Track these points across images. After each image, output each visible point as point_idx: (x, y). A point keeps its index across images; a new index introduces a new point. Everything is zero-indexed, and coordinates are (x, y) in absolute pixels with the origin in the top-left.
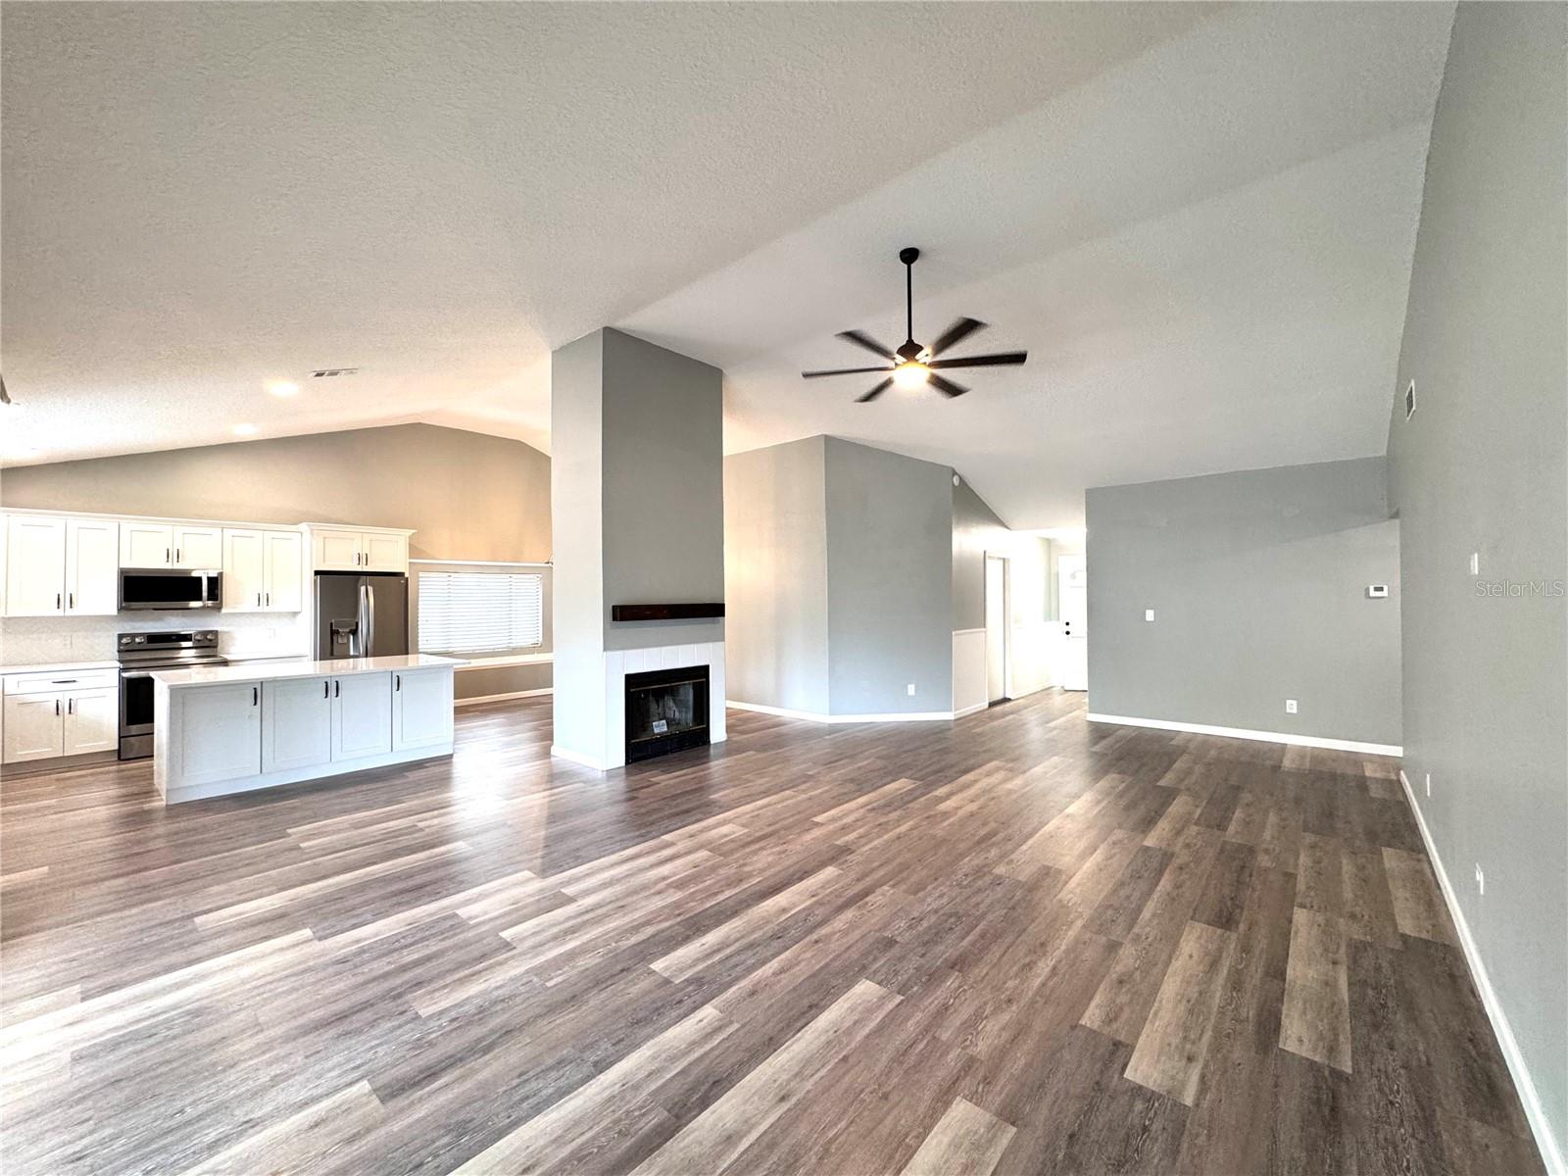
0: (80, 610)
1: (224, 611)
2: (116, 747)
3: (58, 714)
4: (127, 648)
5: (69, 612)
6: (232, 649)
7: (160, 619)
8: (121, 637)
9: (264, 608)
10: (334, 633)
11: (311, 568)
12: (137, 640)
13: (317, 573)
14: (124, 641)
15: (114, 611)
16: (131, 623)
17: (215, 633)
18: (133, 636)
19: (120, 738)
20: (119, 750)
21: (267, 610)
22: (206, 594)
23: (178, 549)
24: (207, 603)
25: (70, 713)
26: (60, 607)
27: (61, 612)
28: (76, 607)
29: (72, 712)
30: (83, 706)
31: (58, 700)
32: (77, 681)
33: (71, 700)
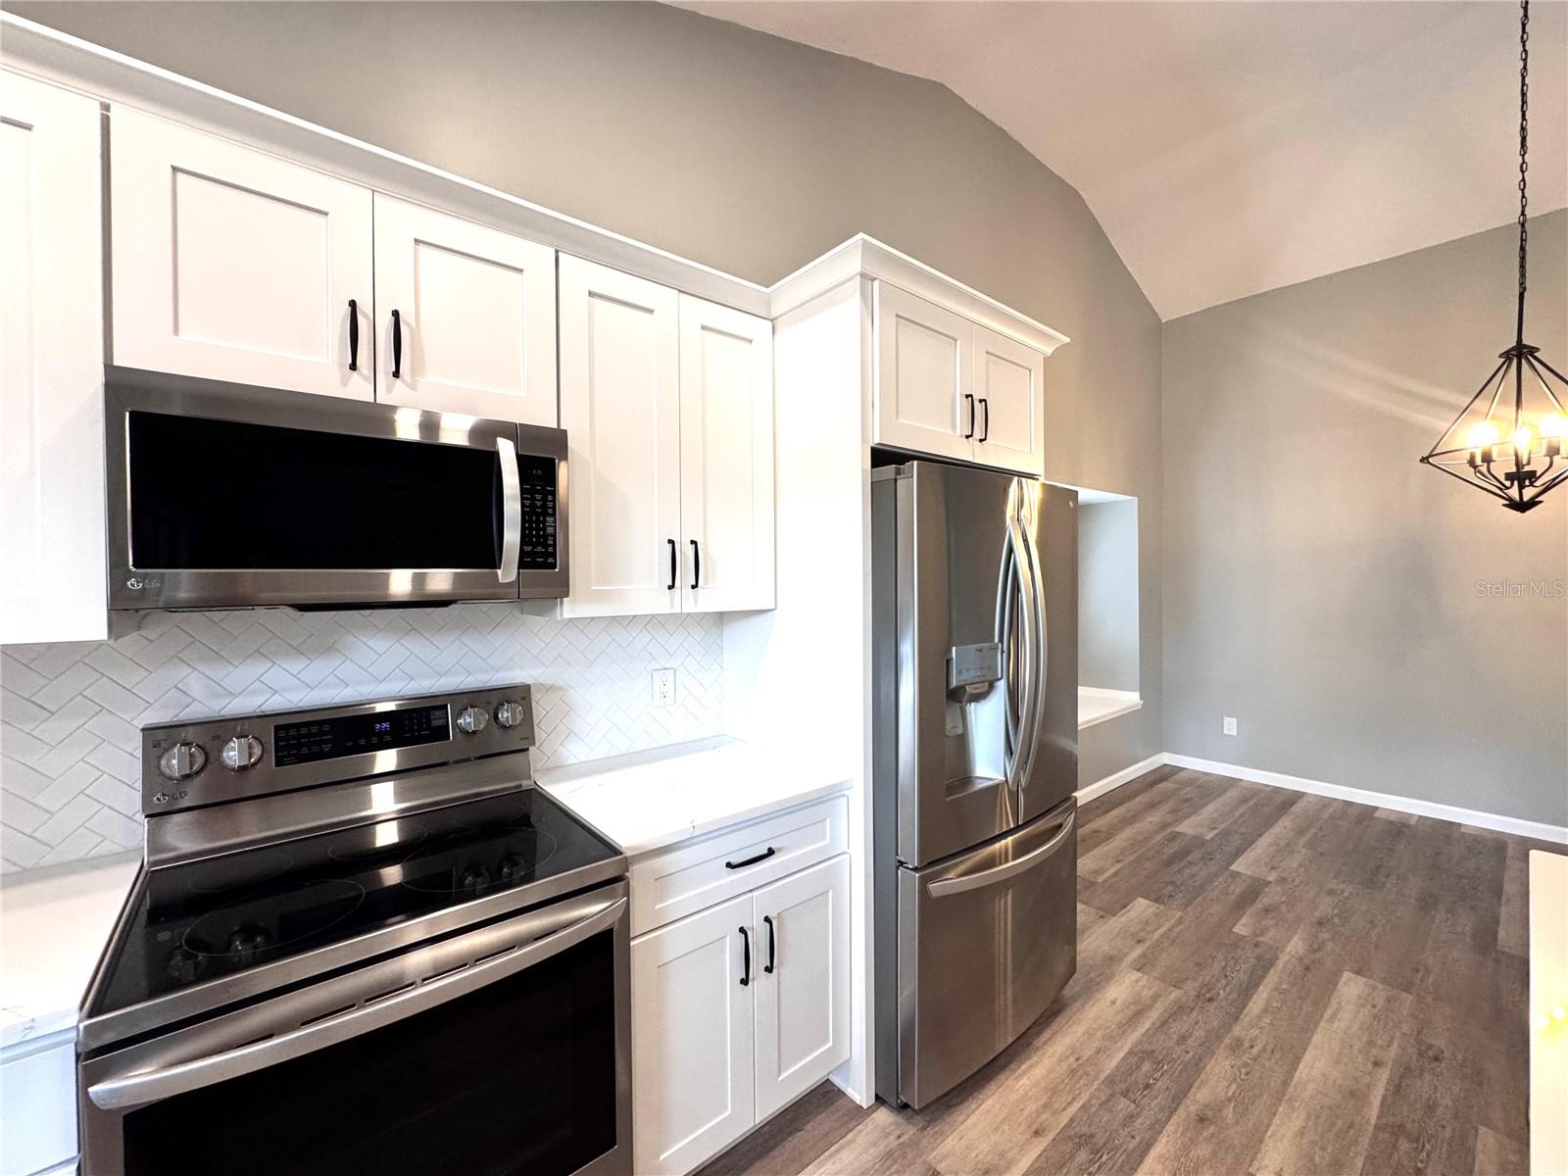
1: (569, 609)
6: (574, 752)
7: (327, 648)
8: (158, 739)
9: (687, 602)
11: (864, 440)
12: (233, 754)
13: (882, 457)
15: (94, 624)
17: (520, 695)
18: (221, 729)
21: (689, 608)
22: (512, 536)
23: (396, 314)
24: (513, 577)
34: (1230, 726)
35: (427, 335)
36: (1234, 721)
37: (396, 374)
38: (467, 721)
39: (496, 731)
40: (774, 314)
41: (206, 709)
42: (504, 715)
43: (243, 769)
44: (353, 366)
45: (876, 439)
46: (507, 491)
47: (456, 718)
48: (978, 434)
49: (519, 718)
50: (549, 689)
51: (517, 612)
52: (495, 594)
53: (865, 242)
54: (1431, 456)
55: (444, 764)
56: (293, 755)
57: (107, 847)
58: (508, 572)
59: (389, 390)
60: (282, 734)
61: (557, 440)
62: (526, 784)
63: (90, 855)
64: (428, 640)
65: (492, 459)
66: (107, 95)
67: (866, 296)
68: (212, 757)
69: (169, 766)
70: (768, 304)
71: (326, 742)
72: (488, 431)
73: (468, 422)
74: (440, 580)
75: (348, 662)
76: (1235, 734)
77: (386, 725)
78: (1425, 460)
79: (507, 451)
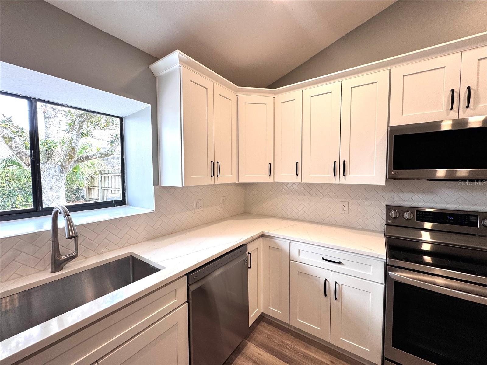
0: (353, 178)
3: (326, 295)
4: (395, 223)
5: (343, 181)
8: (389, 208)
12: (406, 215)
14: (393, 214)
15: (382, 181)
16: (401, 195)
18: (401, 209)
23: (469, 88)
25: (336, 299)
26: (335, 176)
27: (335, 180)
28: (348, 176)
29: (337, 297)
30: (348, 293)
31: (326, 280)
32: (343, 264)
33: (336, 283)
41: (398, 203)
43: (408, 219)
55: (474, 235)
56: (421, 219)
57: (376, 229)
59: (464, 113)
60: (418, 213)
63: (374, 230)
64: (469, 193)
68: (401, 215)
69: (392, 214)
71: (431, 218)
75: (437, 197)
77: (451, 218)
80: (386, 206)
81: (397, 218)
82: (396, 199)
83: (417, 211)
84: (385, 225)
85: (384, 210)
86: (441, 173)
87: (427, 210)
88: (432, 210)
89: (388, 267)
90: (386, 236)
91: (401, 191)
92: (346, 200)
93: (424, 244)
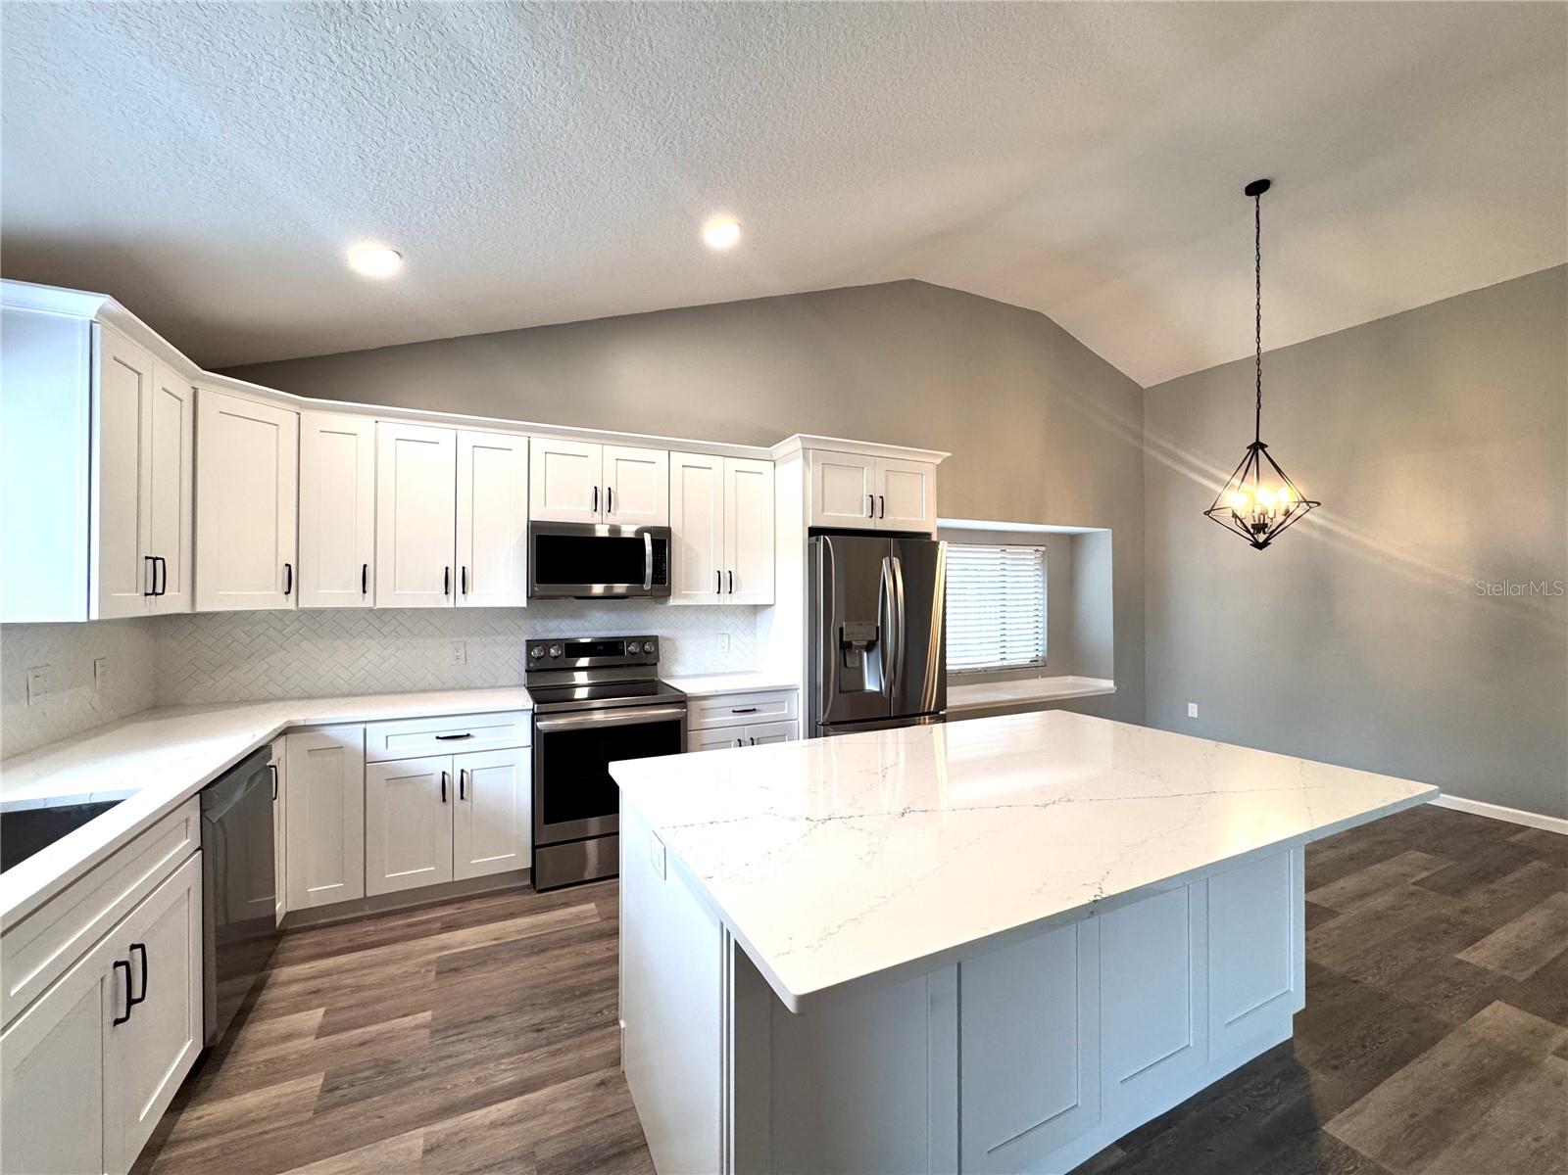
0: (475, 599)
1: (672, 602)
2: (530, 865)
3: (444, 800)
4: (540, 666)
5: (463, 602)
6: (678, 670)
8: (531, 645)
10: (845, 647)
11: (804, 524)
12: (552, 652)
13: (814, 532)
14: (535, 653)
15: (522, 601)
16: (544, 621)
17: (654, 640)
18: (546, 644)
19: (534, 847)
20: (533, 870)
21: (728, 602)
22: (649, 571)
23: (609, 489)
24: (649, 588)
25: (462, 798)
26: (446, 593)
27: (448, 600)
28: (470, 593)
29: (464, 795)
30: (481, 783)
31: (444, 773)
32: (473, 737)
33: (462, 771)
34: (1193, 710)
35: (620, 495)
36: (1196, 706)
37: (609, 511)
38: (632, 648)
39: (643, 653)
40: (774, 458)
42: (647, 647)
43: (555, 657)
44: (595, 510)
45: (810, 525)
46: (647, 552)
47: (628, 647)
48: (878, 513)
49: (653, 649)
50: (667, 639)
51: (653, 603)
52: (644, 595)
53: (800, 437)
54: (1212, 510)
57: (513, 682)
58: (647, 586)
59: (607, 516)
60: (568, 647)
61: (667, 531)
62: (656, 679)
65: (642, 541)
66: (529, 434)
67: (805, 458)
68: (547, 652)
70: (771, 455)
72: (641, 532)
73: (634, 528)
74: (620, 588)
76: (1196, 716)
78: (1207, 513)
79: (647, 537)
80: (527, 641)
81: (542, 657)
82: (539, 629)
83: (566, 644)
84: (526, 671)
85: (524, 650)
86: (598, 589)
87: (582, 641)
88: (588, 640)
89: (536, 716)
90: (528, 688)
91: (545, 617)
92: (461, 639)
93: (577, 690)
